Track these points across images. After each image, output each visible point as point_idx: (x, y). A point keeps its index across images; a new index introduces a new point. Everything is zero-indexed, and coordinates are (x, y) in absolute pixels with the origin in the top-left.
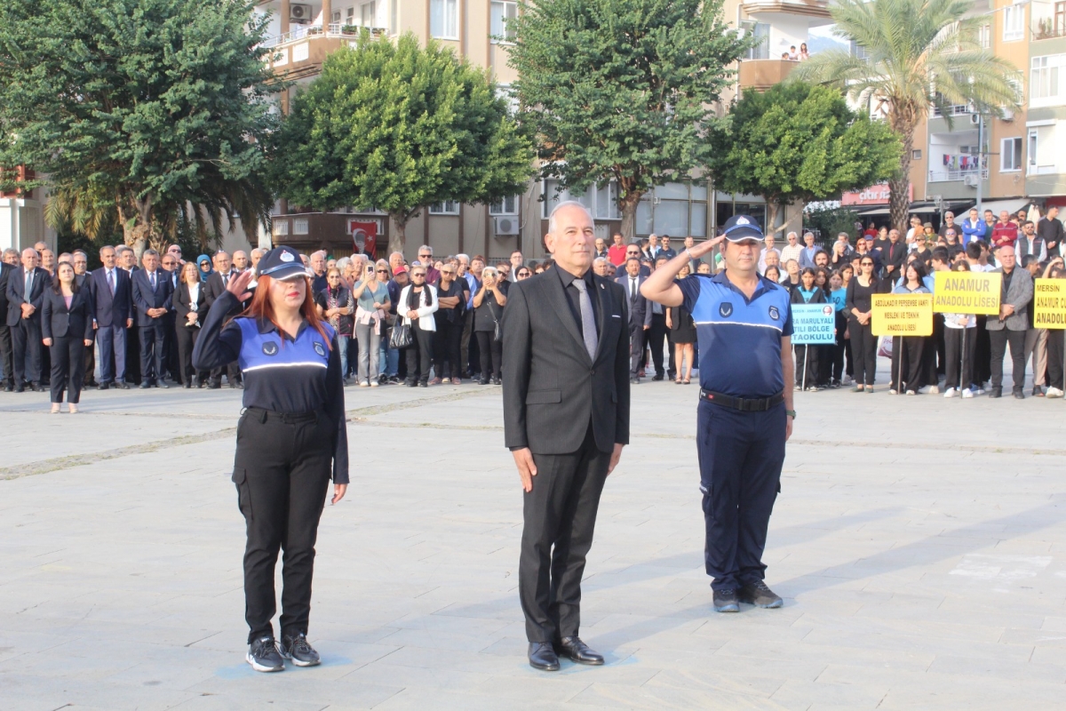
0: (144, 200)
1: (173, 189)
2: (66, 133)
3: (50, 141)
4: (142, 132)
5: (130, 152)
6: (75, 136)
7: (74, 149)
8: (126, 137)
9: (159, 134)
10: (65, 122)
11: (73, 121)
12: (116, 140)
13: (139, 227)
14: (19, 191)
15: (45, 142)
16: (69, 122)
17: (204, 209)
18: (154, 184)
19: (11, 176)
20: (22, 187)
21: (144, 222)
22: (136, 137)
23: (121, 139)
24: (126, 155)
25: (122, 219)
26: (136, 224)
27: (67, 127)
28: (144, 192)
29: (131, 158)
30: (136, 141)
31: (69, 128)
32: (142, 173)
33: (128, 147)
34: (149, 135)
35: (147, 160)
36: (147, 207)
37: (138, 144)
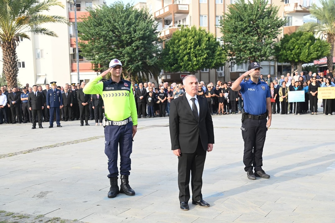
0: (129, 71)
1: (135, 68)
2: (109, 55)
3: (105, 57)
4: (128, 54)
5: (124, 59)
6: (111, 56)
8: (124, 56)
9: (131, 55)
10: (108, 52)
11: (110, 52)
12: (121, 57)
13: (128, 78)
14: (99, 70)
15: (104, 58)
16: (109, 52)
17: (144, 73)
18: (131, 67)
19: (96, 67)
20: (99, 69)
21: (129, 77)
22: (126, 55)
23: (122, 56)
24: (124, 60)
25: (124, 76)
26: (127, 77)
27: (109, 54)
28: (128, 69)
29: (125, 61)
30: (126, 56)
31: (110, 54)
32: (128, 65)
33: (124, 58)
34: (129, 55)
35: (129, 61)
36: (130, 73)
37: (127, 57)
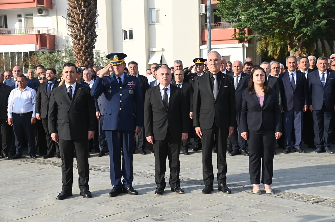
0: (299, 40)
1: (313, 34)
2: (265, 12)
3: (258, 16)
4: (300, 8)
5: (294, 18)
6: (268, 13)
7: (268, 19)
8: (292, 11)
9: (308, 8)
10: (265, 7)
11: (268, 6)
12: (287, 13)
13: (297, 52)
14: (246, 40)
15: (256, 16)
16: (266, 7)
17: (326, 43)
18: (305, 32)
19: (242, 34)
20: (247, 38)
21: (299, 49)
22: (297, 10)
23: (290, 12)
24: (292, 19)
25: (289, 49)
26: (296, 51)
27: (266, 9)
28: (300, 36)
29: (295, 20)
30: (297, 12)
31: (267, 9)
32: (299, 27)
33: (293, 16)
34: (303, 9)
35: (301, 20)
36: (301, 43)
37: (298, 14)
